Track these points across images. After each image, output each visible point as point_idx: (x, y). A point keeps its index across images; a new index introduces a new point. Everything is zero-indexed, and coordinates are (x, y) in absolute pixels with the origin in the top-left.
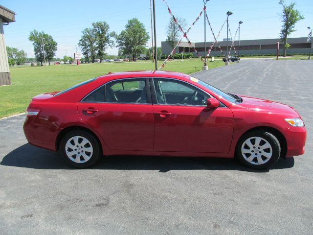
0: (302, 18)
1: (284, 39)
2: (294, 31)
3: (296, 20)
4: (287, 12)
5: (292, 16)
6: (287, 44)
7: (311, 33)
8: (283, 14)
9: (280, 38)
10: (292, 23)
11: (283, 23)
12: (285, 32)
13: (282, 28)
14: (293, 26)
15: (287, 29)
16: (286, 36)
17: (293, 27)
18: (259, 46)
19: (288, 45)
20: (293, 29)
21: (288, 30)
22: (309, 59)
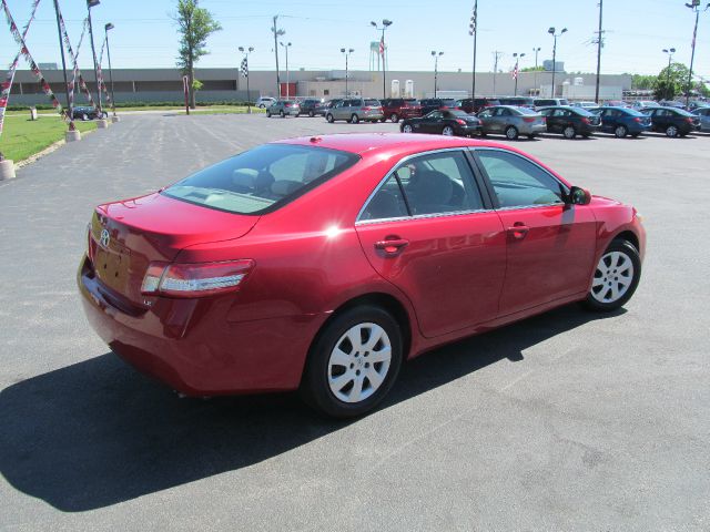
0: (217, 28)
1: (188, 70)
2: (205, 53)
3: (206, 31)
4: (186, 13)
5: (198, 22)
6: (195, 81)
7: (245, 60)
8: (180, 16)
9: (180, 67)
10: (201, 36)
11: (181, 36)
12: (189, 54)
13: (180, 47)
14: (203, 42)
15: (191, 49)
16: (191, 63)
17: (204, 46)
18: (130, 83)
19: (198, 85)
20: (203, 49)
21: (194, 51)
22: (249, 112)
